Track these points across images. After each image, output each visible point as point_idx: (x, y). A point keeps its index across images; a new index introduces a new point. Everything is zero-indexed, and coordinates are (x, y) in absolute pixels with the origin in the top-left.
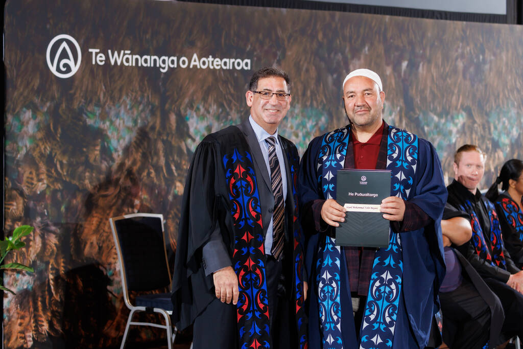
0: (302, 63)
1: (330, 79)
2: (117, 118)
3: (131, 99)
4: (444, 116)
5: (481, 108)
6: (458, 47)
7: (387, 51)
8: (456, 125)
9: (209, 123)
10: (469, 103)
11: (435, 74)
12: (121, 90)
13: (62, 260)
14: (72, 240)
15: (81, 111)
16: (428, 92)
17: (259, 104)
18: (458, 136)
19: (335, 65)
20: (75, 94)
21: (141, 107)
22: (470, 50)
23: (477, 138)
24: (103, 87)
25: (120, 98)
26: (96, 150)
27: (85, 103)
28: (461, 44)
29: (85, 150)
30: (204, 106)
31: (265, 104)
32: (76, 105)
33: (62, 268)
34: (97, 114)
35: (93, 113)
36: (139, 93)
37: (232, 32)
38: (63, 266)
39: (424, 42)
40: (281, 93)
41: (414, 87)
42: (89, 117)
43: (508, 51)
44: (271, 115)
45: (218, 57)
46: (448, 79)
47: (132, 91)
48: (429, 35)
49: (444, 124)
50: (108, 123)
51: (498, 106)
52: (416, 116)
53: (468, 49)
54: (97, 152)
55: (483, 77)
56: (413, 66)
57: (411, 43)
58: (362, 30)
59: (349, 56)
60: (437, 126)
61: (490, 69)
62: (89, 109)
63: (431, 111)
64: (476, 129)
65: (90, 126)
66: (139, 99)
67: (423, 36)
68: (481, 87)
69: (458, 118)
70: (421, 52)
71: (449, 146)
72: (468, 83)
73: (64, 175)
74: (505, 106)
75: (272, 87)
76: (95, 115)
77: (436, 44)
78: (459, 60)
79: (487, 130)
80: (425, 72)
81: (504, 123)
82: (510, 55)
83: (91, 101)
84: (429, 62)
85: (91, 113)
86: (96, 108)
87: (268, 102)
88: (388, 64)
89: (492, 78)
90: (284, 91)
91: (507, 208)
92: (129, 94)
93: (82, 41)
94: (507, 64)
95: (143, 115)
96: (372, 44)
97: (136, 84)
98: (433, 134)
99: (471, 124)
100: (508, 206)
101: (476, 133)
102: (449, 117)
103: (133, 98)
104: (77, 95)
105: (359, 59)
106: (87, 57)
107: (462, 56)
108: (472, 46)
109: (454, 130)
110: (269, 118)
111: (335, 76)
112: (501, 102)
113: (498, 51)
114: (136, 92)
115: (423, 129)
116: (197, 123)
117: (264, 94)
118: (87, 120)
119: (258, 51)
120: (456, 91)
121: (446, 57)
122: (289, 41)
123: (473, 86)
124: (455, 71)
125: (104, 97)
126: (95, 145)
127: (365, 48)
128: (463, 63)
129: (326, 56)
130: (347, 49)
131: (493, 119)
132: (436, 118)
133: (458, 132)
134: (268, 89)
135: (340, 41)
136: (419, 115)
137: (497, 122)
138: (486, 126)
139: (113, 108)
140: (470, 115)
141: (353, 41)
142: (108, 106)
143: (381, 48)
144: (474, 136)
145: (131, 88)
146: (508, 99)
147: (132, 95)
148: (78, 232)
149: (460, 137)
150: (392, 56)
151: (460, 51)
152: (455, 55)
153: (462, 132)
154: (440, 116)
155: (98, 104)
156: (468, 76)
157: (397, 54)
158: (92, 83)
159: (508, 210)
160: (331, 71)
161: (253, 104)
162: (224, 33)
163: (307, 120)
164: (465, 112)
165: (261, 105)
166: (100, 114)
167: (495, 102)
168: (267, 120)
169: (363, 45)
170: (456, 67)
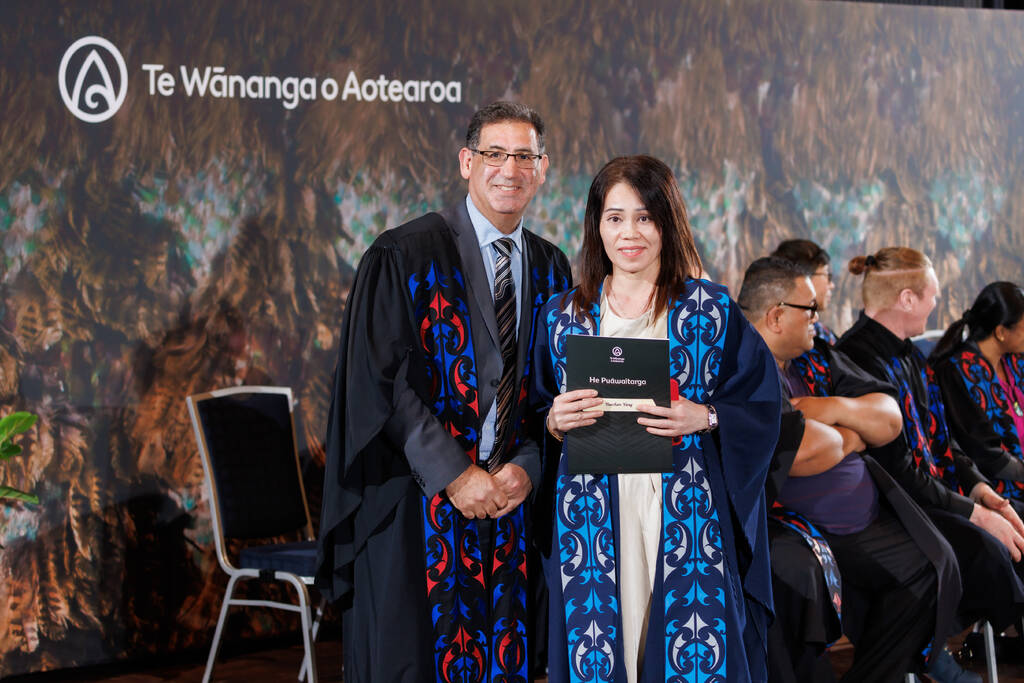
0: (561, 88)
1: (617, 120)
2: (200, 199)
3: (227, 163)
4: (842, 189)
5: (914, 172)
7: (730, 62)
8: (865, 206)
9: (380, 208)
10: (890, 163)
11: (823, 108)
12: (206, 145)
13: (95, 480)
14: (114, 440)
15: (129, 186)
16: (810, 143)
17: (481, 174)
18: (870, 227)
19: (627, 91)
20: (116, 152)
21: (247, 179)
22: (892, 61)
23: (907, 232)
24: (172, 140)
25: (205, 161)
26: (160, 263)
27: (137, 171)
28: (873, 48)
29: (137, 262)
30: (370, 175)
31: (492, 176)
32: (118, 175)
33: (96, 496)
34: (161, 193)
35: (150, 189)
36: (243, 150)
37: (424, 29)
38: (96, 492)
39: (802, 45)
40: (525, 153)
41: (783, 133)
42: (143, 199)
43: (965, 60)
44: (504, 197)
46: (849, 117)
47: (229, 147)
48: (811, 29)
49: (842, 205)
50: (181, 210)
51: (948, 168)
52: (788, 190)
53: (888, 57)
54: (162, 268)
55: (918, 113)
56: (780, 91)
57: (775, 47)
58: (679, 22)
59: (655, 74)
60: (828, 210)
61: (932, 96)
62: (144, 183)
63: (818, 180)
64: (904, 214)
65: (146, 216)
66: (243, 161)
67: (800, 32)
68: (914, 132)
69: (869, 192)
70: (796, 63)
71: (853, 246)
72: (888, 123)
73: (97, 314)
74: (962, 169)
75: (506, 141)
76: (157, 195)
77: (825, 47)
78: (870, 79)
79: (926, 215)
80: (804, 104)
81: (960, 202)
82: (970, 68)
83: (148, 167)
84: (812, 83)
85: (147, 190)
86: (158, 181)
87: (498, 172)
88: (730, 89)
89: (934, 114)
90: (529, 150)
91: (970, 371)
92: (224, 153)
93: (128, 48)
94: (964, 85)
95: (251, 194)
96: (699, 50)
97: (236, 133)
98: (822, 225)
99: (894, 205)
100: (973, 368)
101: (906, 222)
102: (852, 191)
103: (230, 161)
104: (121, 155)
106: (139, 80)
107: (877, 72)
108: (895, 51)
109: (863, 216)
110: (502, 203)
111: (627, 113)
112: (953, 159)
113: (947, 61)
114: (237, 148)
115: (801, 216)
116: (358, 209)
118: (141, 204)
119: (476, 65)
120: (865, 140)
121: (845, 75)
122: (536, 47)
123: (897, 129)
124: (863, 100)
125: (173, 160)
126: (157, 254)
127: (685, 57)
128: (879, 85)
129: (610, 73)
130: (651, 60)
131: (938, 194)
132: (826, 194)
133: (870, 220)
134: (498, 146)
135: (636, 45)
136: (793, 188)
137: (946, 200)
138: (925, 208)
139: (191, 180)
140: (893, 187)
141: (662, 44)
142: (181, 176)
143: (717, 58)
144: (901, 228)
145: (227, 140)
146: (967, 154)
147: (228, 154)
148: (125, 424)
149: (874, 230)
150: (740, 72)
151: (871, 61)
152: (862, 68)
153: (878, 220)
154: (834, 189)
155: (162, 173)
156: (888, 111)
157: (748, 68)
158: (151, 132)
159: (972, 377)
160: (619, 103)
161: (473, 173)
162: (408, 32)
163: (572, 200)
164: (883, 180)
165: (485, 177)
166: (166, 193)
167: (942, 160)
168: (496, 205)
169: (681, 51)
170: (864, 93)
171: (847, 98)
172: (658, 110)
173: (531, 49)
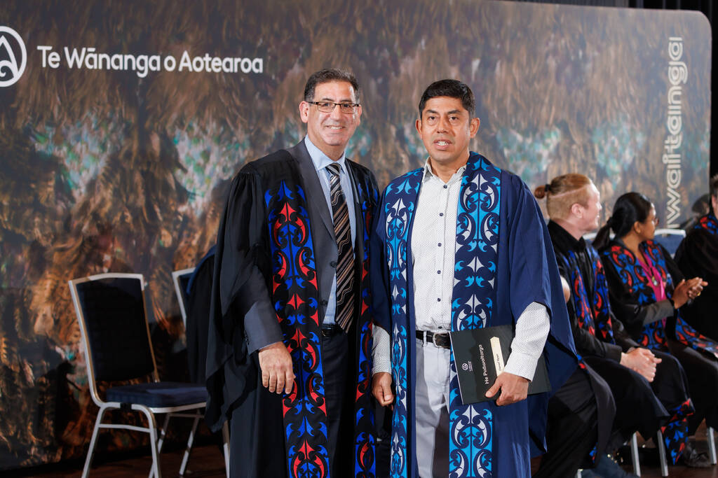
1: (373, 85)
2: (78, 141)
3: (97, 115)
4: (531, 134)
5: (581, 123)
6: (549, 39)
7: (452, 46)
8: (547, 146)
9: (206, 147)
10: (564, 116)
11: (517, 77)
12: (82, 103)
13: (3, 339)
14: (17, 311)
15: (28, 132)
16: (508, 101)
17: (317, 118)
18: (550, 161)
19: (379, 65)
20: (18, 108)
21: (111, 126)
22: (566, 44)
23: (576, 164)
24: (58, 99)
25: (81, 114)
26: (50, 187)
27: (33, 121)
28: (553, 36)
29: (33, 186)
30: (198, 124)
31: (325, 119)
32: (20, 124)
33: (4, 351)
34: (50, 136)
35: (43, 134)
36: (109, 106)
37: (237, 21)
38: (5, 349)
39: (502, 32)
40: (347, 103)
41: (490, 95)
42: (39, 141)
43: (617, 44)
44: (333, 134)
45: (217, 56)
46: (536, 84)
47: (99, 104)
48: (509, 22)
49: (531, 146)
50: (65, 149)
51: (604, 120)
52: (493, 135)
53: (563, 42)
54: (51, 190)
55: (584, 81)
56: (487, 65)
57: (484, 35)
58: (416, 17)
59: (399, 53)
60: (521, 149)
61: (594, 70)
62: (38, 129)
63: (514, 128)
64: (574, 151)
65: (40, 153)
66: (108, 114)
67: (501, 24)
68: (581, 94)
69: (550, 136)
70: (498, 46)
71: (538, 175)
72: (563, 88)
73: (4, 222)
74: (615, 121)
75: (334, 95)
76: (48, 138)
77: (519, 35)
78: (550, 57)
79: (590, 153)
80: (504, 74)
81: (613, 143)
82: (620, 50)
83: (41, 118)
84: (510, 60)
85: (41, 134)
86: (48, 128)
87: (329, 116)
88: (453, 64)
89: (595, 82)
90: (350, 101)
91: (619, 259)
92: (95, 108)
93: (27, 35)
94: (616, 61)
95: (114, 137)
96: (430, 36)
97: (104, 95)
98: (516, 160)
99: (567, 146)
100: (620, 257)
101: (575, 157)
102: (538, 135)
103: (99, 114)
104: (22, 110)
105: (413, 57)
106: (35, 57)
107: (555, 52)
108: (568, 37)
109: (545, 153)
110: (332, 138)
111: (380, 80)
112: (608, 113)
113: (604, 44)
114: (104, 105)
115: (502, 153)
116: (190, 148)
117: (323, 106)
118: (36, 144)
119: (274, 47)
120: (547, 100)
121: (533, 54)
122: (315, 34)
123: (569, 93)
124: (545, 72)
125: (59, 113)
126: (47, 180)
127: (420, 41)
128: (556, 62)
129: (368, 53)
130: (397, 44)
131: (598, 138)
132: (519, 138)
133: (550, 156)
134: (328, 98)
135: (386, 33)
136: (496, 134)
137: (603, 142)
138: (589, 148)
139: (72, 128)
140: (566, 133)
141: (404, 33)
142: (65, 125)
143: (443, 42)
144: (572, 161)
145: (97, 99)
146: (618, 109)
147: (98, 109)
148: (25, 300)
149: (553, 163)
150: (459, 52)
151: (551, 44)
152: (543, 49)
153: (556, 156)
154: (525, 134)
155: (51, 123)
156: (563, 79)
157: (465, 49)
158: (43, 94)
159: (620, 263)
160: (374, 73)
161: (310, 118)
162: (225, 23)
164: (559, 128)
165: (320, 121)
166: (54, 137)
167: (601, 114)
168: (328, 140)
169: (418, 37)
170: (546, 66)
171: (535, 70)
172: (402, 78)
173: (312, 35)
